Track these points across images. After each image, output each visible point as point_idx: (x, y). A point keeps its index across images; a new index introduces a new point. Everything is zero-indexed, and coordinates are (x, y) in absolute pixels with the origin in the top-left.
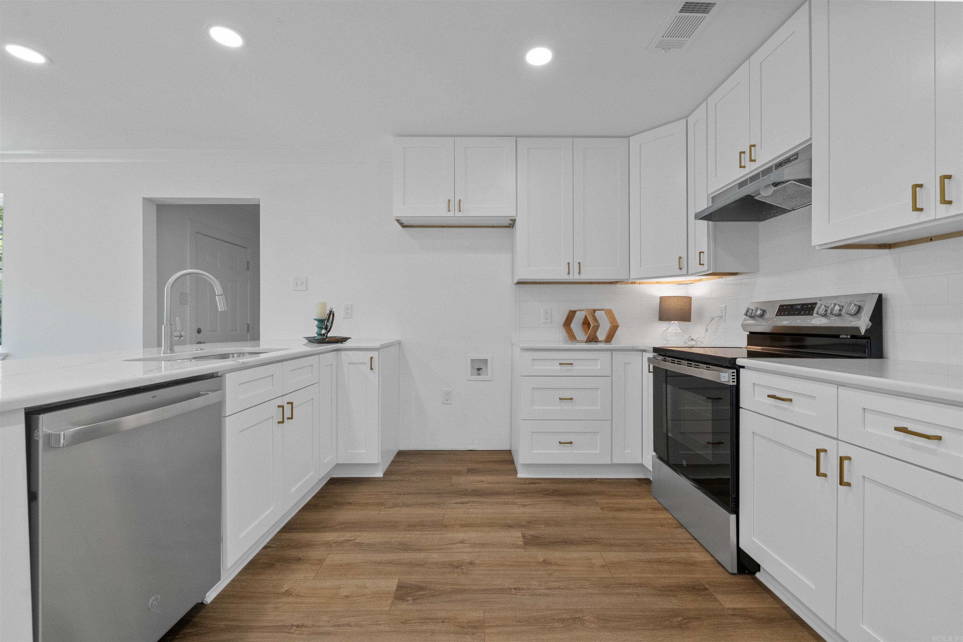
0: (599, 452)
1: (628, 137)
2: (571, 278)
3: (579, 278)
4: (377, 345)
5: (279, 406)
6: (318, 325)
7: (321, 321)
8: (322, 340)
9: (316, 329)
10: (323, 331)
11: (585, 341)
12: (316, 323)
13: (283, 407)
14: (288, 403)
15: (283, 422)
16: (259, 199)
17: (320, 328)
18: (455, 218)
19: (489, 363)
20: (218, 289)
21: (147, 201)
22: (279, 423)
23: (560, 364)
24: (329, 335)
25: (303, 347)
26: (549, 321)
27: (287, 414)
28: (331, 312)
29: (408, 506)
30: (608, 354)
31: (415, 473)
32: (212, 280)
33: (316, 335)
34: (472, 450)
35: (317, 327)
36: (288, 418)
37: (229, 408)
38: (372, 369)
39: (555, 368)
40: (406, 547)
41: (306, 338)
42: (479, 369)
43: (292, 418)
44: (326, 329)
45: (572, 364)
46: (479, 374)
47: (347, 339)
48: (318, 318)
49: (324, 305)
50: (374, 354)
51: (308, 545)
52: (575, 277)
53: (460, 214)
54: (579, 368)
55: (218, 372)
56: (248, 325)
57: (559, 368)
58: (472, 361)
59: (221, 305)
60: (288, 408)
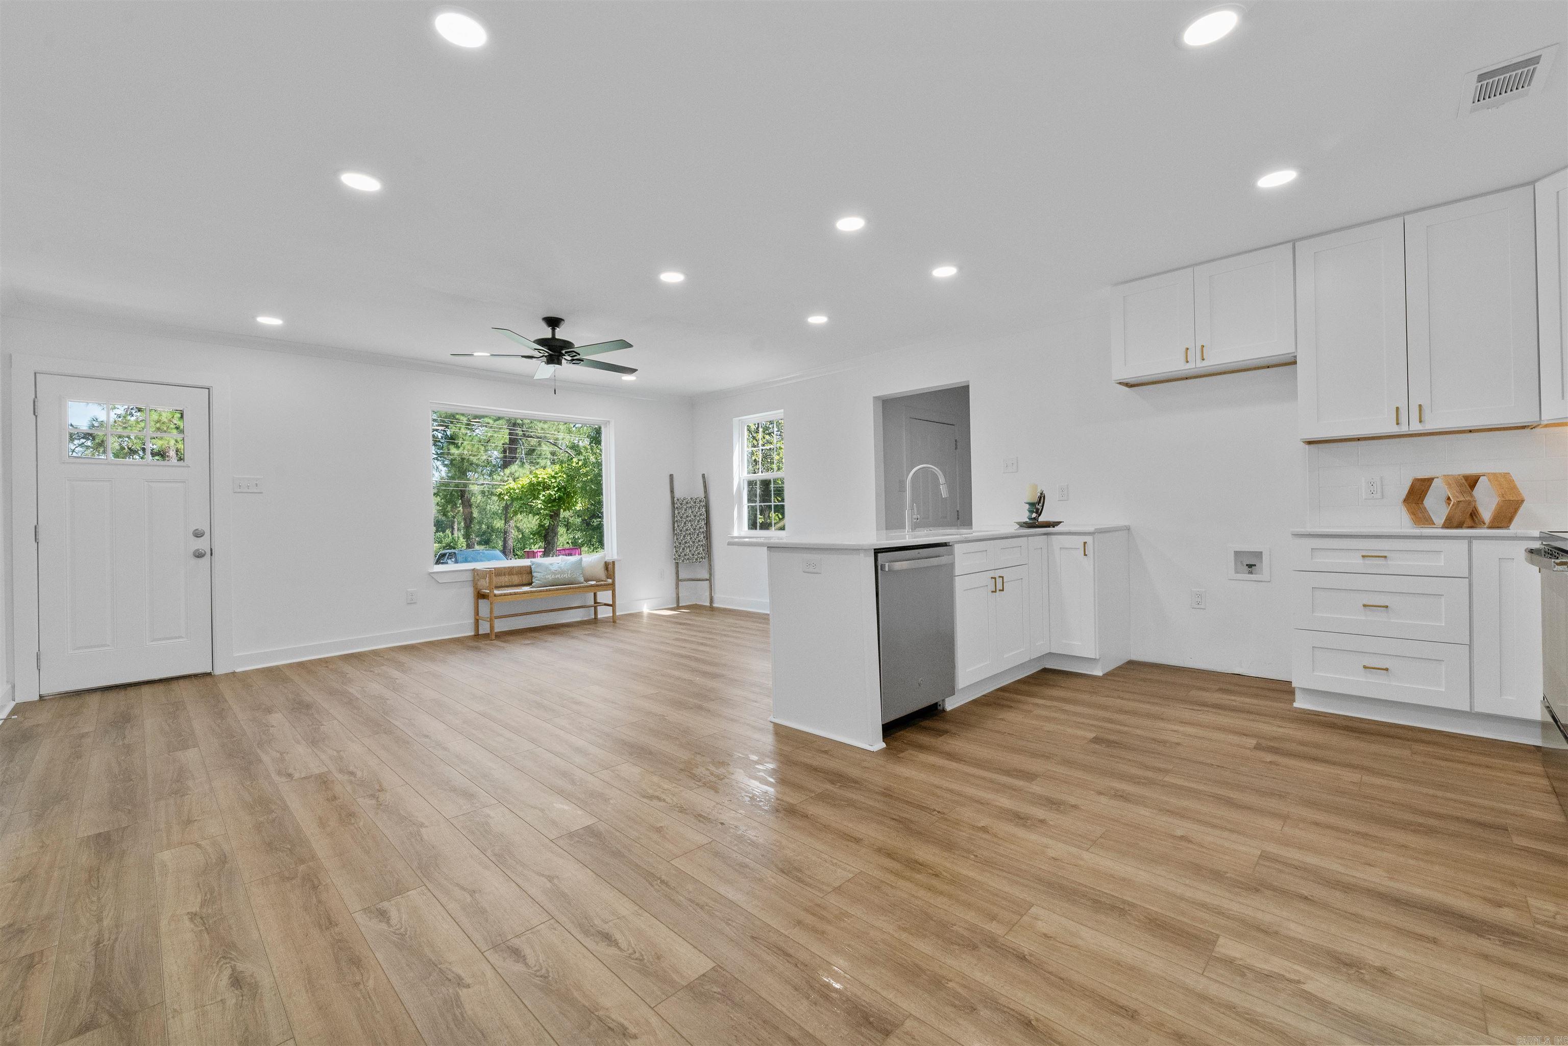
0: (1444, 690)
1: (1533, 183)
2: (1404, 429)
3: (1421, 428)
4: (1092, 529)
5: (992, 578)
6: (1029, 509)
7: (1032, 504)
8: (1033, 524)
9: (1027, 514)
10: (1034, 515)
11: (1441, 526)
12: (1027, 506)
13: (995, 578)
14: (1000, 577)
15: (995, 592)
16: (968, 381)
17: (1031, 512)
18: (1196, 370)
19: (1265, 557)
20: (942, 480)
21: (876, 398)
22: (992, 592)
23: (1363, 556)
24: (1041, 519)
25: (1013, 529)
26: (1379, 495)
27: (999, 587)
28: (1041, 494)
29: (1122, 699)
30: (1464, 544)
31: (1144, 680)
32: (938, 472)
33: (1028, 520)
34: (1239, 675)
35: (1029, 511)
36: (1000, 590)
37: (958, 570)
38: (1085, 555)
39: (1355, 561)
40: (1111, 721)
41: (1018, 523)
42: (1250, 566)
43: (1003, 590)
44: (1037, 512)
45: (1385, 557)
46: (1251, 573)
47: (1059, 523)
48: (1028, 501)
49: (1036, 486)
50: (1089, 539)
51: (1019, 702)
52: (1416, 427)
53: (1205, 363)
54: (1398, 563)
55: (949, 542)
56: (958, 511)
57: (1362, 562)
58: (1237, 553)
59: (944, 492)
60: (999, 581)
